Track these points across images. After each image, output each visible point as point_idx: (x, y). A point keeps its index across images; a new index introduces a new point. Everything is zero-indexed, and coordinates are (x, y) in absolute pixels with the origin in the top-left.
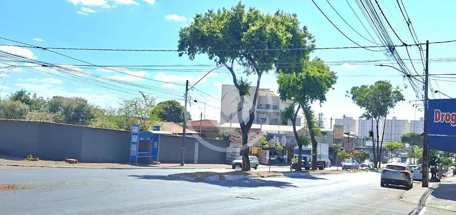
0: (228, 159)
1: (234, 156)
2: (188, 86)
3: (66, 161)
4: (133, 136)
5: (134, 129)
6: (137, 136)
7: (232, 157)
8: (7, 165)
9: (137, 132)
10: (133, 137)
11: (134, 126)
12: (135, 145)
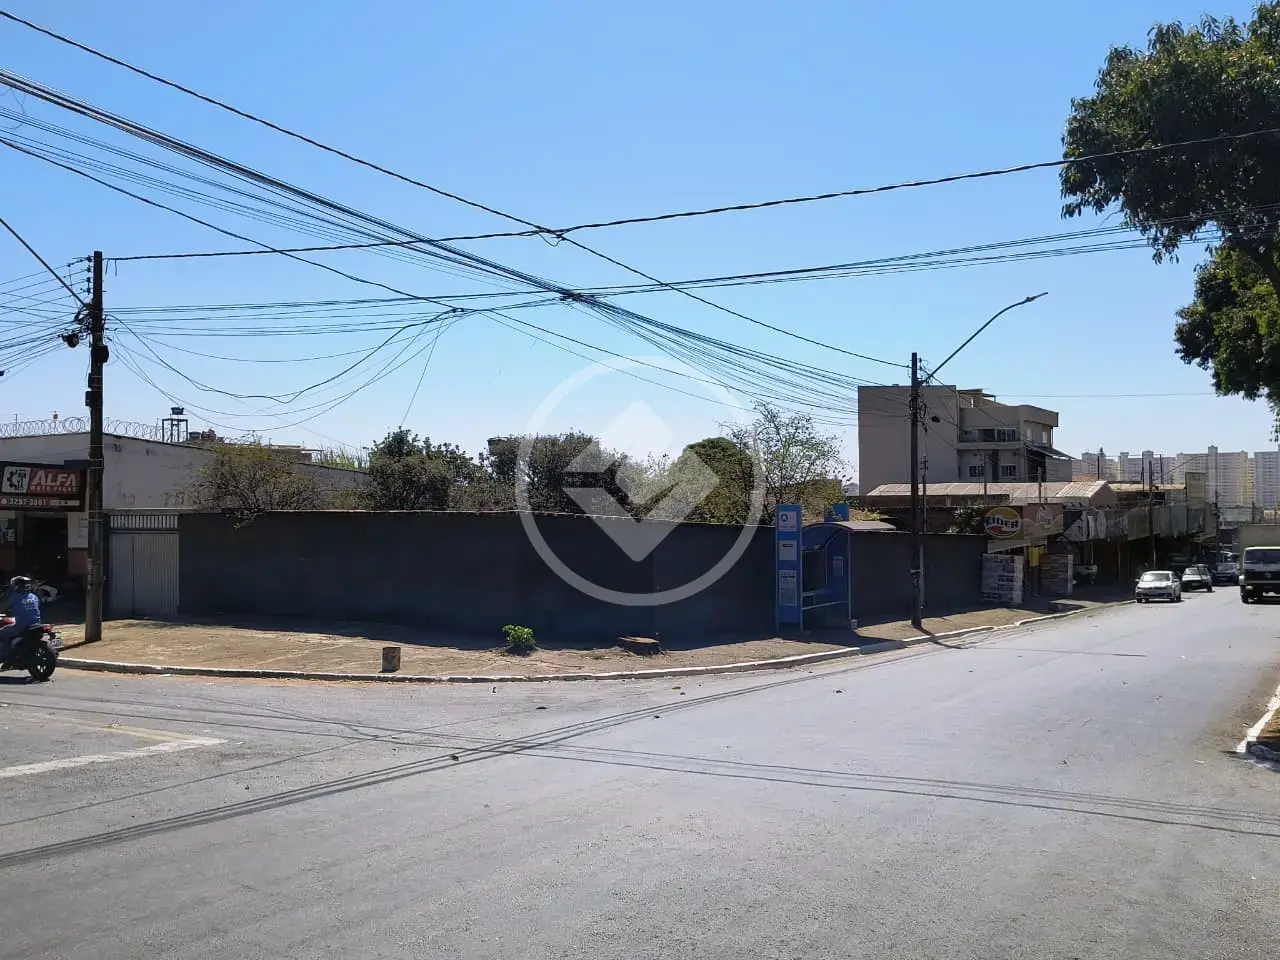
0: (992, 588)
1: (1007, 580)
2: (918, 371)
3: (622, 644)
4: (782, 543)
5: (784, 517)
6: (794, 543)
7: (1001, 583)
8: (452, 680)
9: (795, 530)
10: (781, 547)
11: (782, 510)
12: (793, 573)
